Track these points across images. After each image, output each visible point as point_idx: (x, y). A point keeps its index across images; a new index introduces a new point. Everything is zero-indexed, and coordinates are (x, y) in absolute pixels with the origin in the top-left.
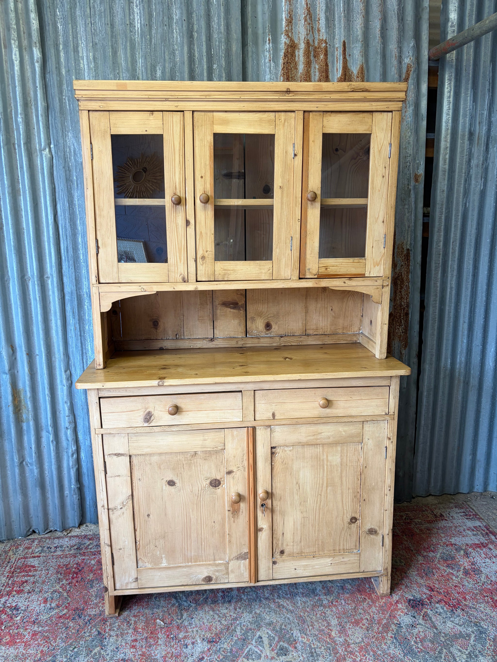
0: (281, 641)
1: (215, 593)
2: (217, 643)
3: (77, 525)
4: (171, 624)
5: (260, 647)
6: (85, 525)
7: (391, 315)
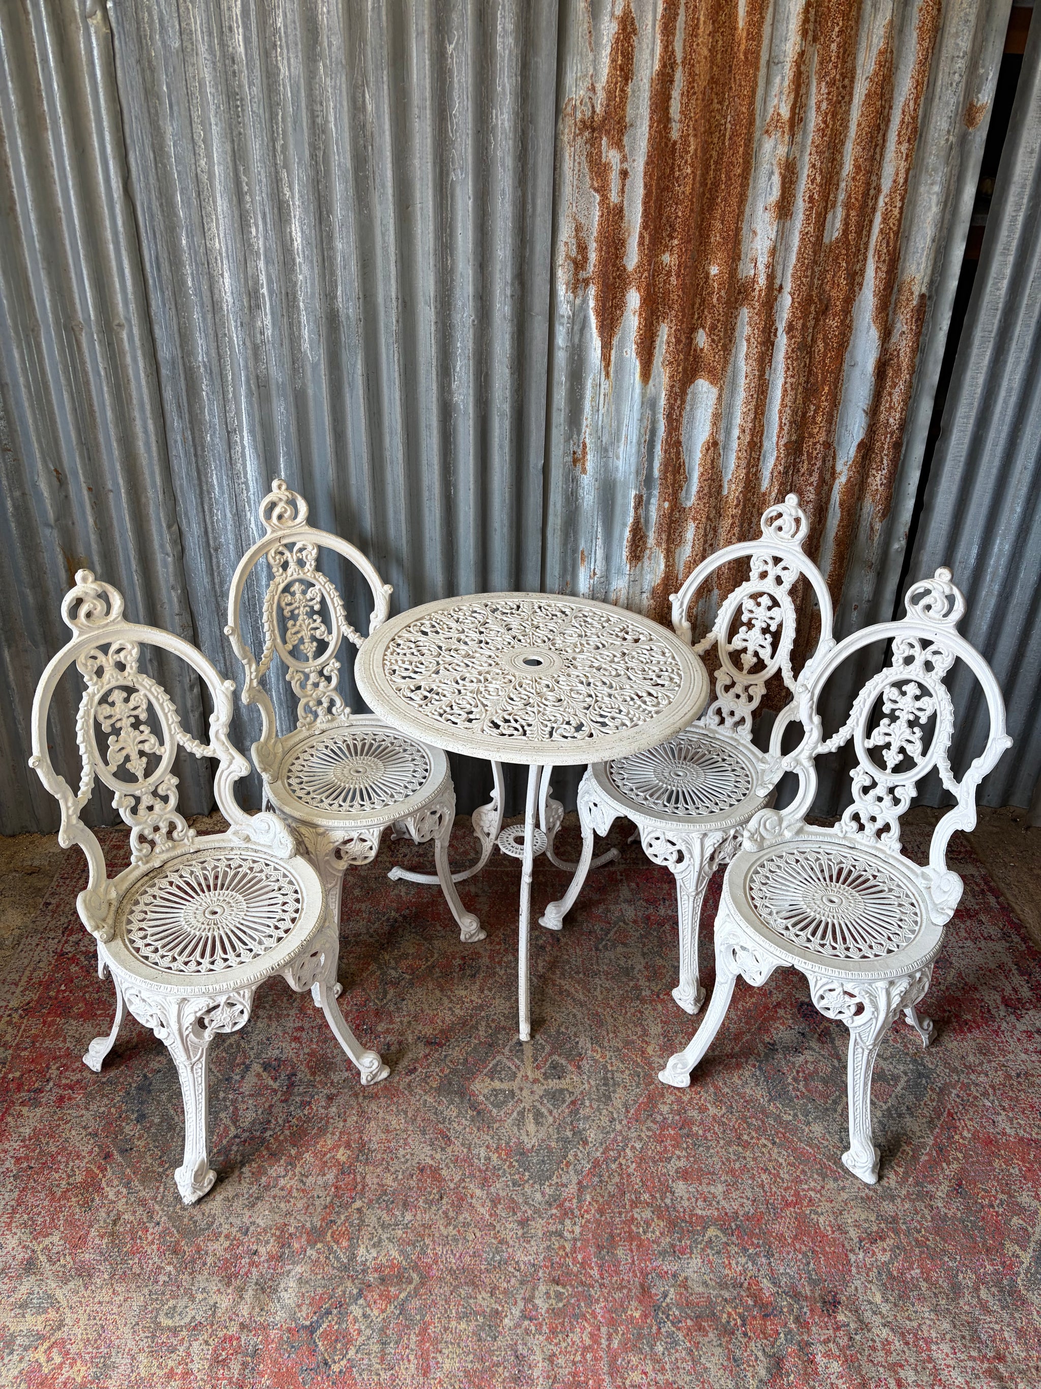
0: (554, 1053)
2: (441, 1047)
5: (516, 1060)
7: (861, 445)
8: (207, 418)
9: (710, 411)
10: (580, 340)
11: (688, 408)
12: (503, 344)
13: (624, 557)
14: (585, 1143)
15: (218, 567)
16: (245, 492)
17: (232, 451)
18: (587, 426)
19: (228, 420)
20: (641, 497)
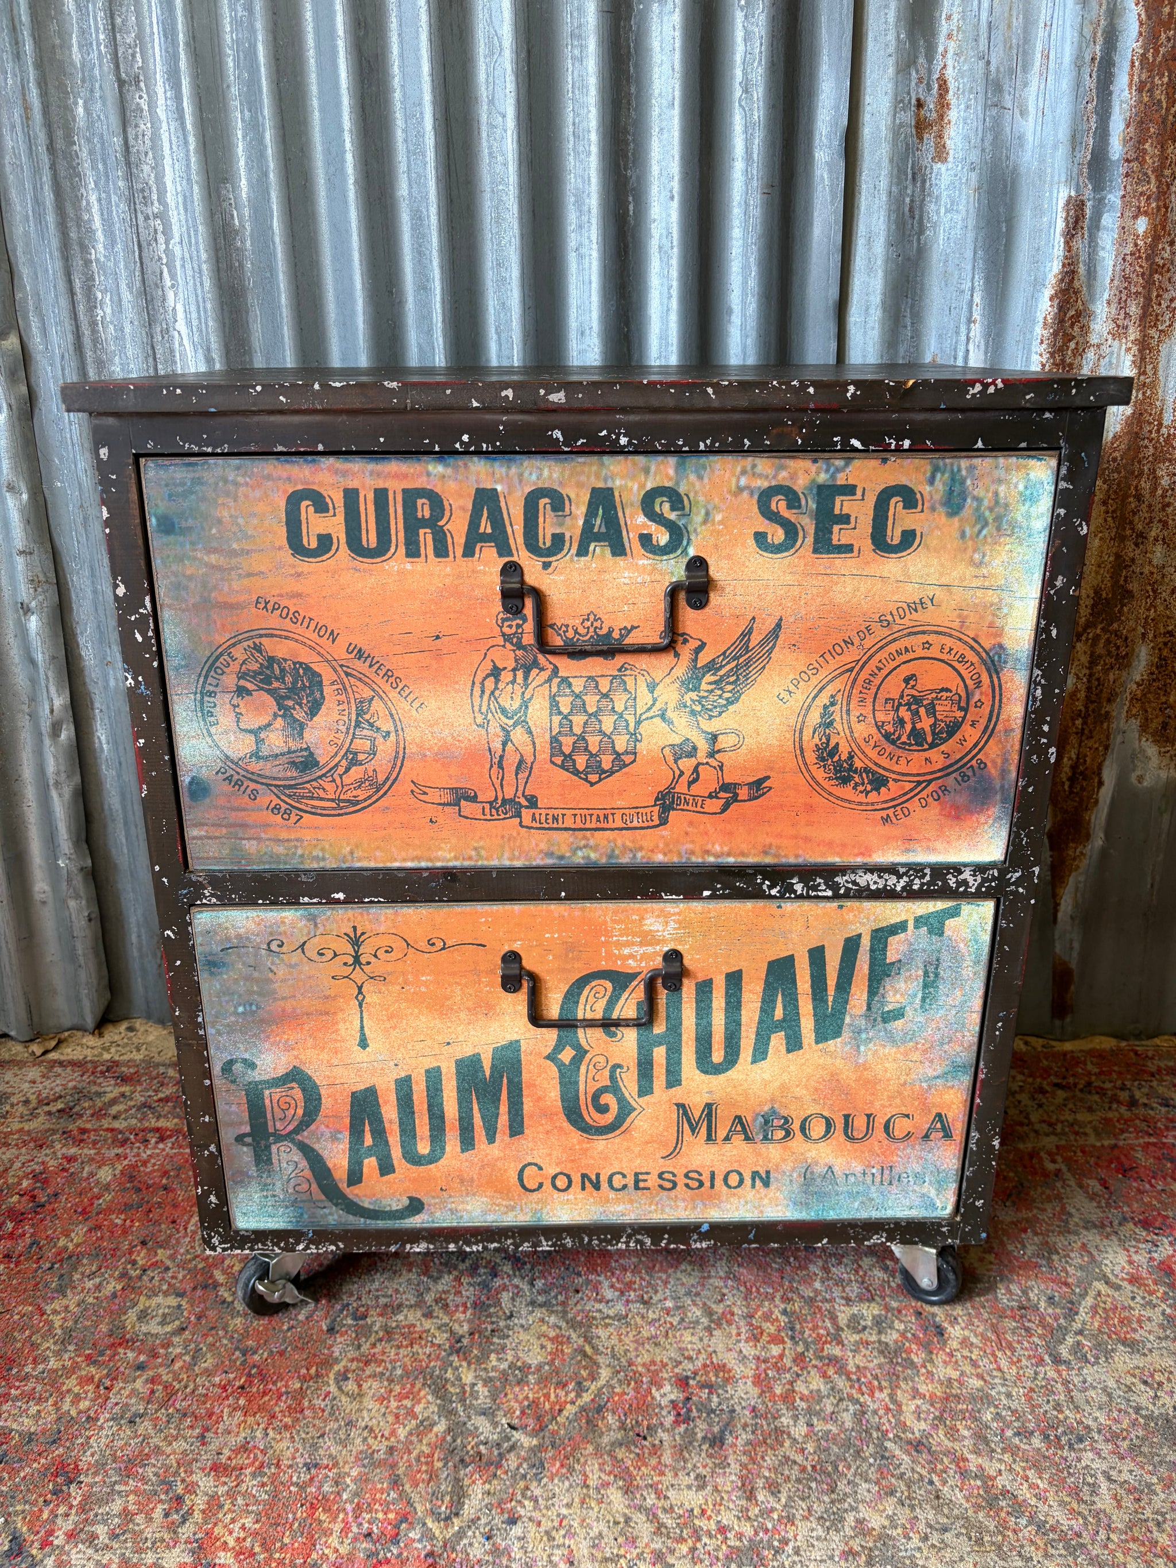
1: (639, 1383)
3: (90, 1021)
4: (395, 1539)
6: (123, 1026)
8: (76, 56)
16: (161, 239)
17: (131, 132)
18: (949, 36)
19: (121, 51)
20: (1080, 205)
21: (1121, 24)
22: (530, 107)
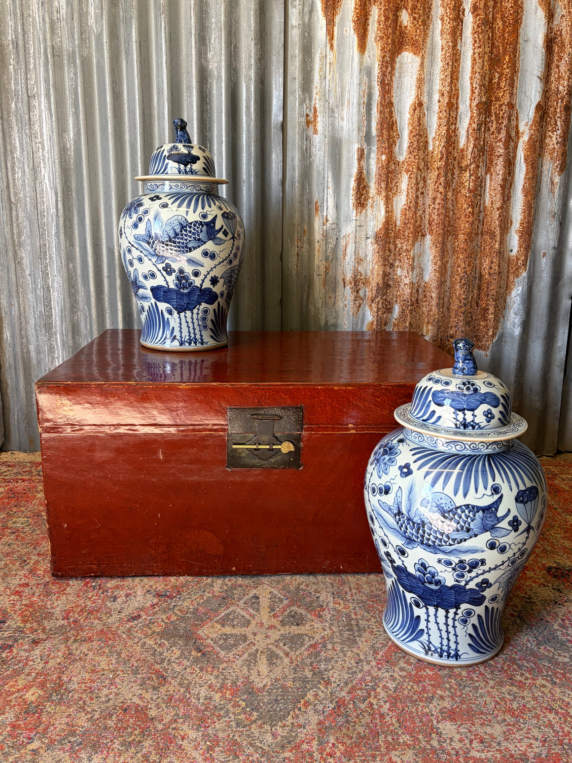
0: (293, 605)
2: (172, 599)
5: (251, 610)
6: (9, 453)
7: (539, 107)
8: (13, 87)
9: (415, 77)
10: (310, 20)
11: (397, 74)
12: (249, 20)
13: (351, 205)
14: (328, 683)
15: (17, 219)
16: (41, 150)
17: (31, 114)
18: (317, 94)
19: (29, 86)
20: (363, 150)
21: (373, 92)
22: (172, 111)
